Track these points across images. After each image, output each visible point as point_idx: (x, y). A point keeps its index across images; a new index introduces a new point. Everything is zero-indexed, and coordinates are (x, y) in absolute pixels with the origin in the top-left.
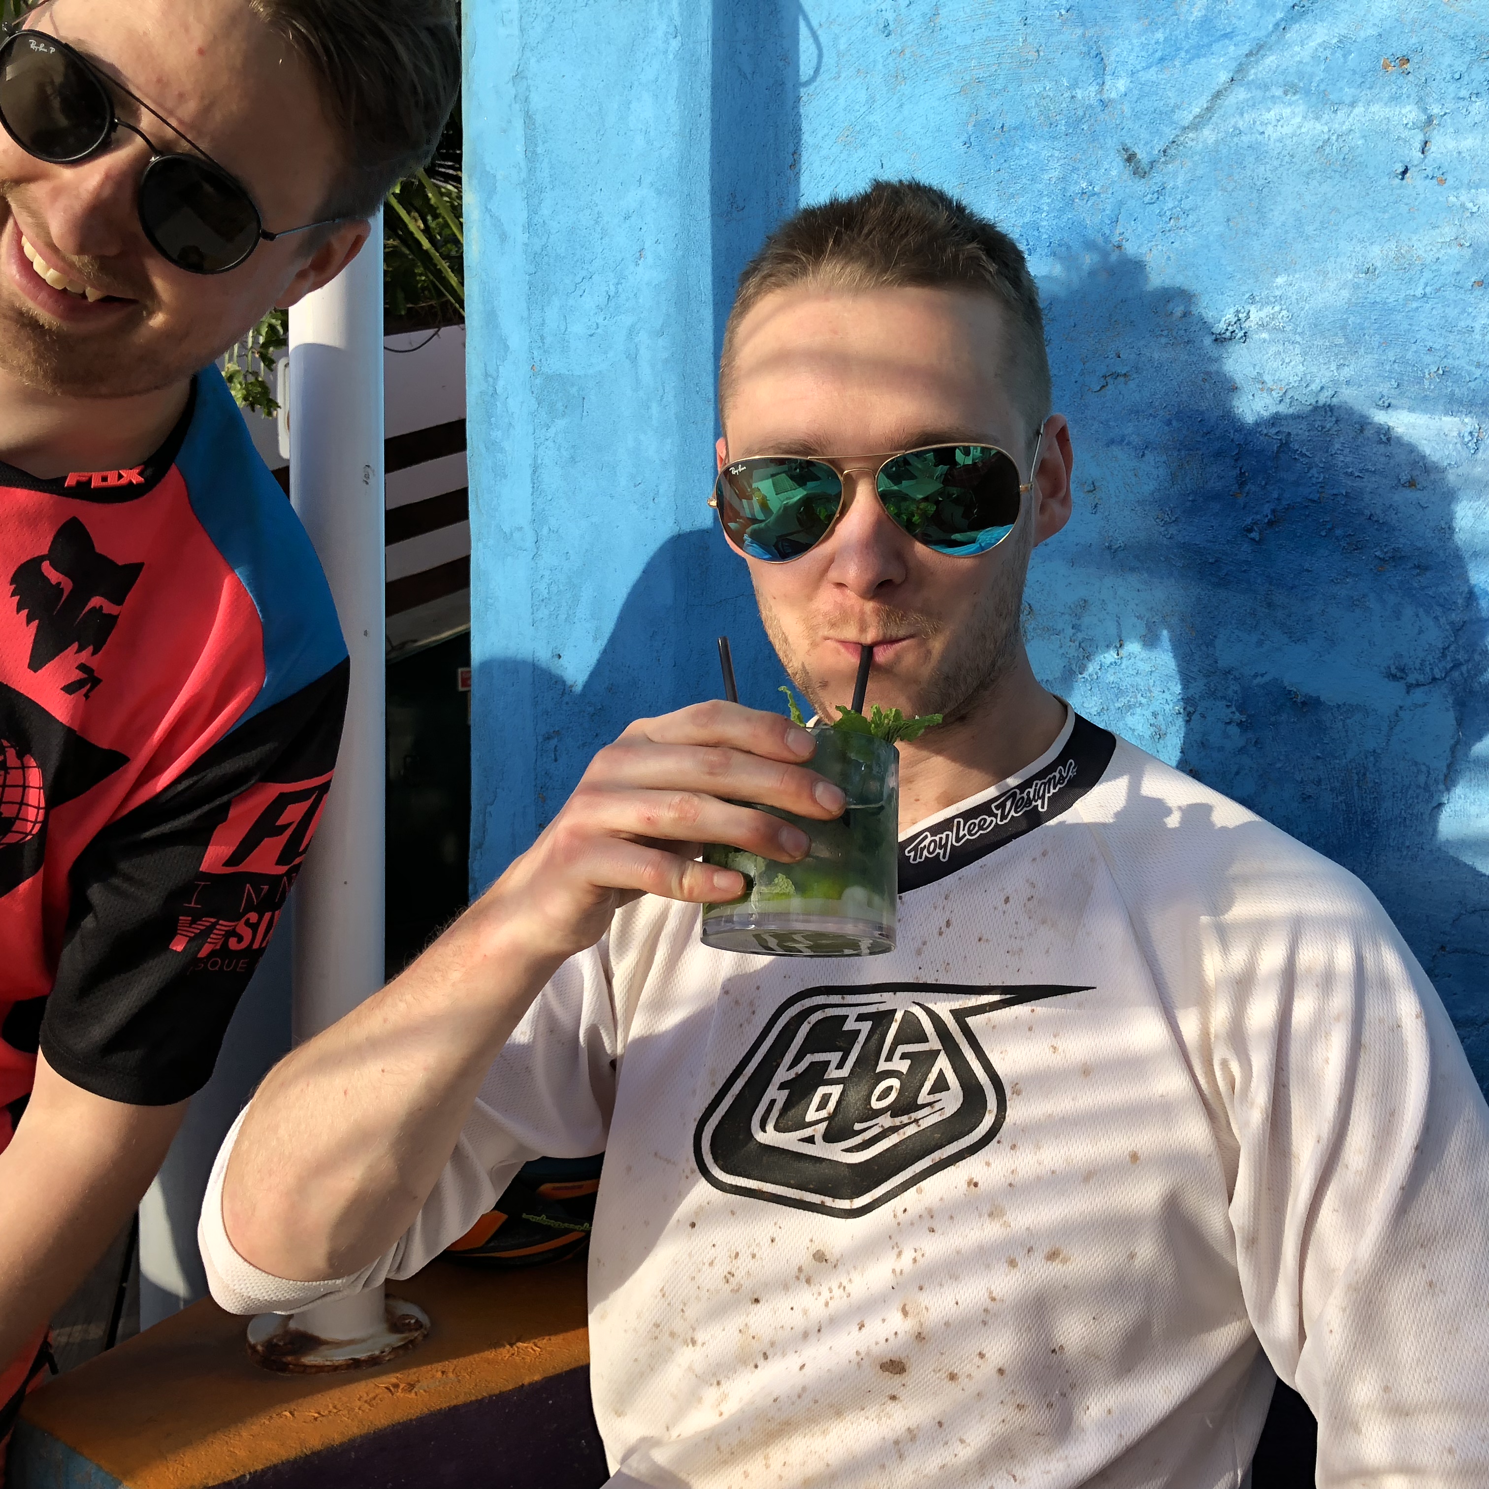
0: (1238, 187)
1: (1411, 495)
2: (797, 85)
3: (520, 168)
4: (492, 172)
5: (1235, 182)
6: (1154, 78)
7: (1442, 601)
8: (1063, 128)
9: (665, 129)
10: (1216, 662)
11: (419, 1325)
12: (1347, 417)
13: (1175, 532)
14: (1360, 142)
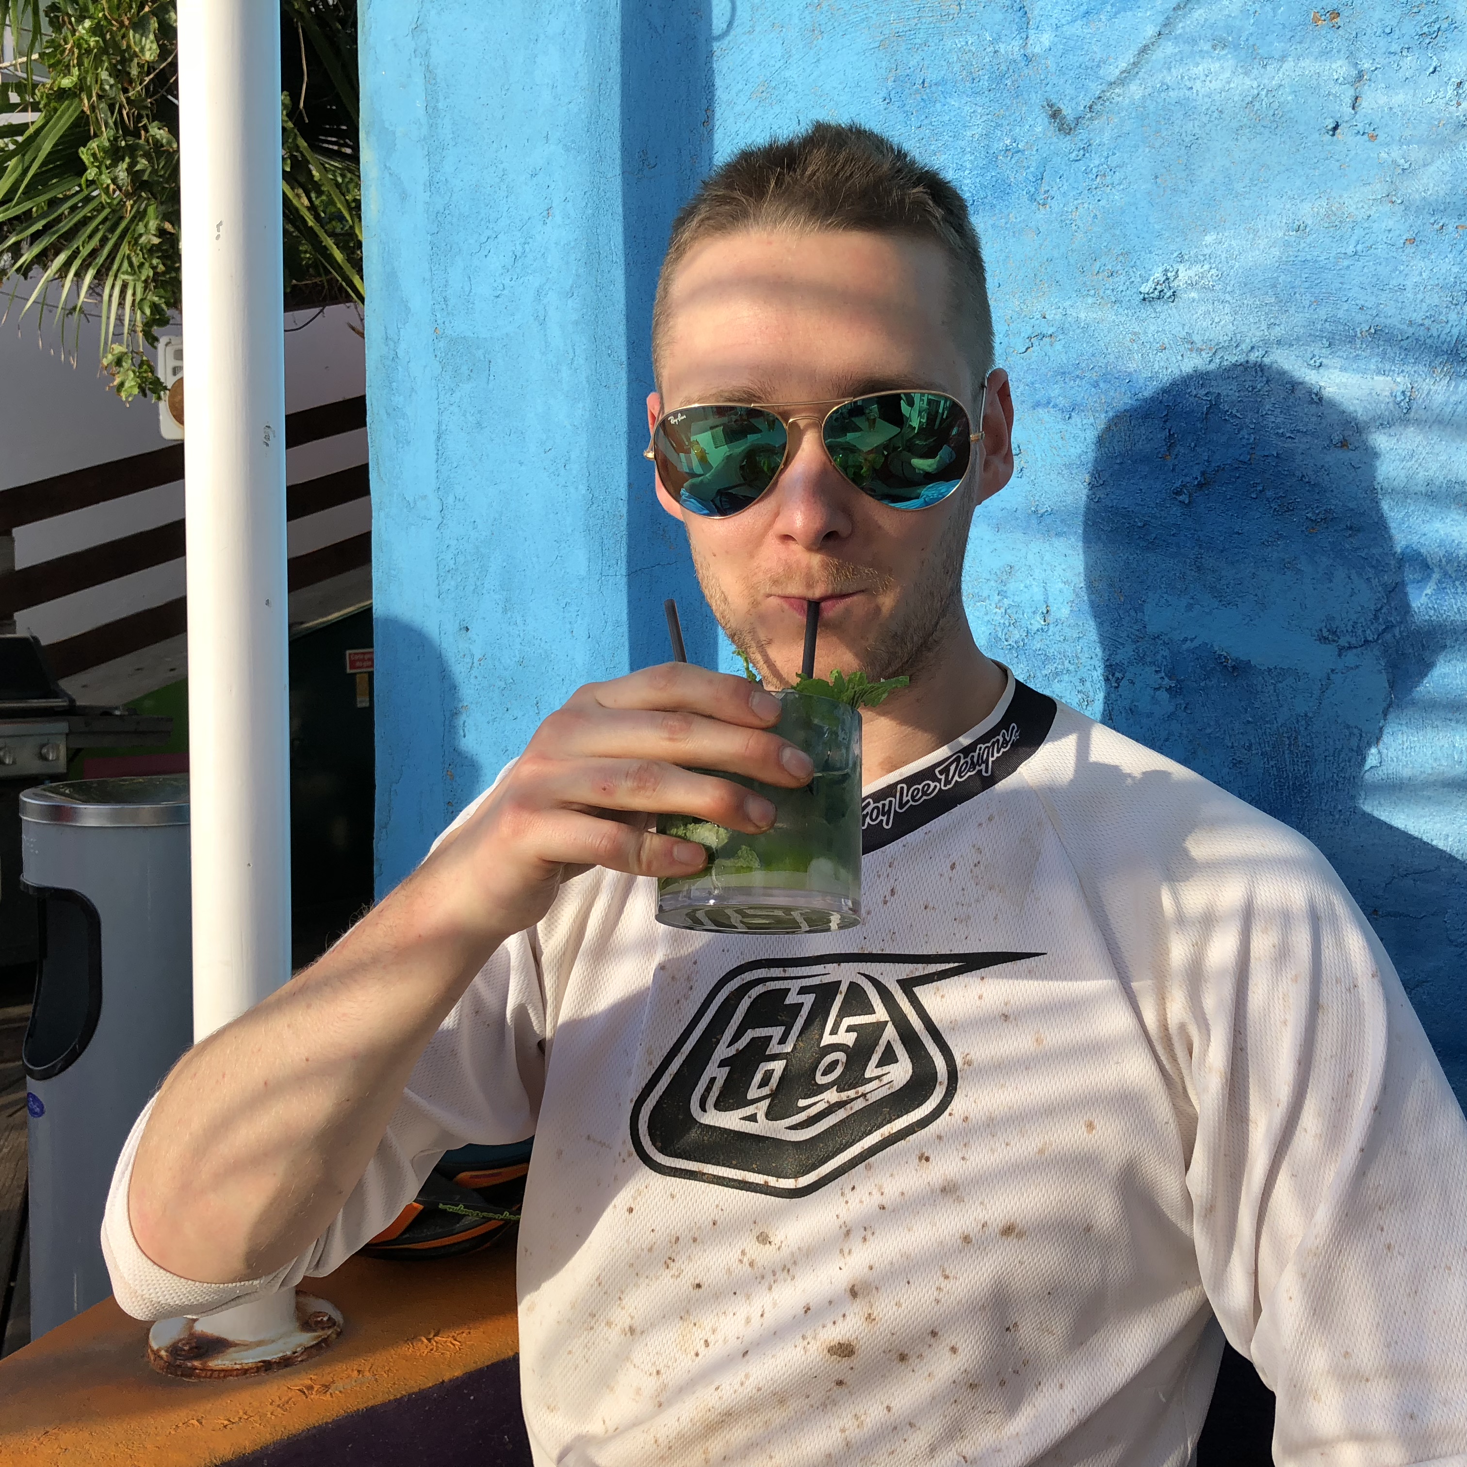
0: (1166, 144)
1: (1344, 455)
2: (710, 39)
3: (421, 124)
4: (391, 129)
5: (1163, 138)
6: (1079, 33)
7: (1374, 562)
8: (986, 83)
9: (573, 84)
10: (1145, 627)
11: (332, 1322)
12: (1277, 376)
13: (1102, 496)
14: (1290, 98)
